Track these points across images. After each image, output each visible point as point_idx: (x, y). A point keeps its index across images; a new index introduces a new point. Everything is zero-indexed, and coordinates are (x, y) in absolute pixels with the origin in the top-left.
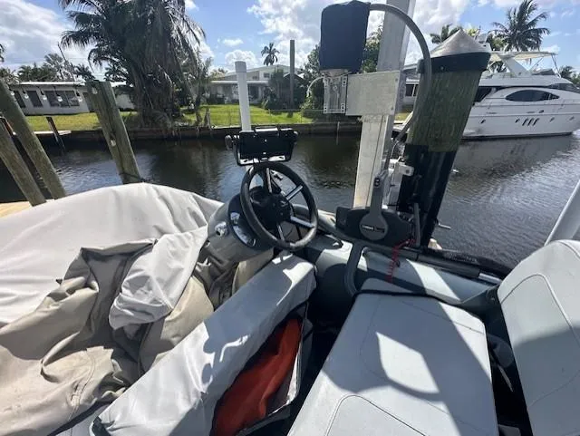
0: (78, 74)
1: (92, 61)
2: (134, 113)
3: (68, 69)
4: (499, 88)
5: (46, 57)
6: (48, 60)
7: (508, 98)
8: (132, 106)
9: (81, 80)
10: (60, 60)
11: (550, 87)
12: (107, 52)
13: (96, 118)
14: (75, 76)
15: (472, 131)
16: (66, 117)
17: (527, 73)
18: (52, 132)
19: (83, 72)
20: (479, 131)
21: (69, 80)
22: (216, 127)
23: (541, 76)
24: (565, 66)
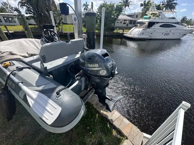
0: (15, 11)
1: (19, 6)
2: (36, 26)
3: (11, 8)
4: (158, 23)
5: (2, 3)
6: (3, 5)
7: (160, 26)
8: (35, 24)
9: (16, 13)
10: (8, 5)
11: (173, 23)
12: (25, 3)
13: (22, 27)
14: (13, 11)
15: (148, 37)
16: (11, 26)
17: (166, 18)
18: (7, 32)
19: (17, 10)
20: (150, 37)
21: (11, 13)
22: (65, 32)
23: (171, 19)
24: (184, 16)
